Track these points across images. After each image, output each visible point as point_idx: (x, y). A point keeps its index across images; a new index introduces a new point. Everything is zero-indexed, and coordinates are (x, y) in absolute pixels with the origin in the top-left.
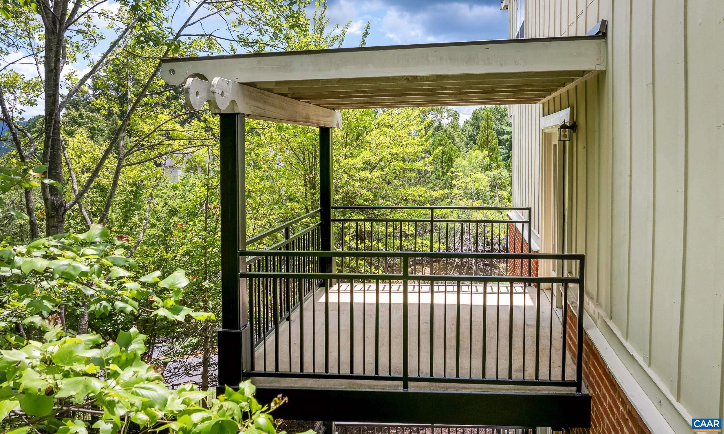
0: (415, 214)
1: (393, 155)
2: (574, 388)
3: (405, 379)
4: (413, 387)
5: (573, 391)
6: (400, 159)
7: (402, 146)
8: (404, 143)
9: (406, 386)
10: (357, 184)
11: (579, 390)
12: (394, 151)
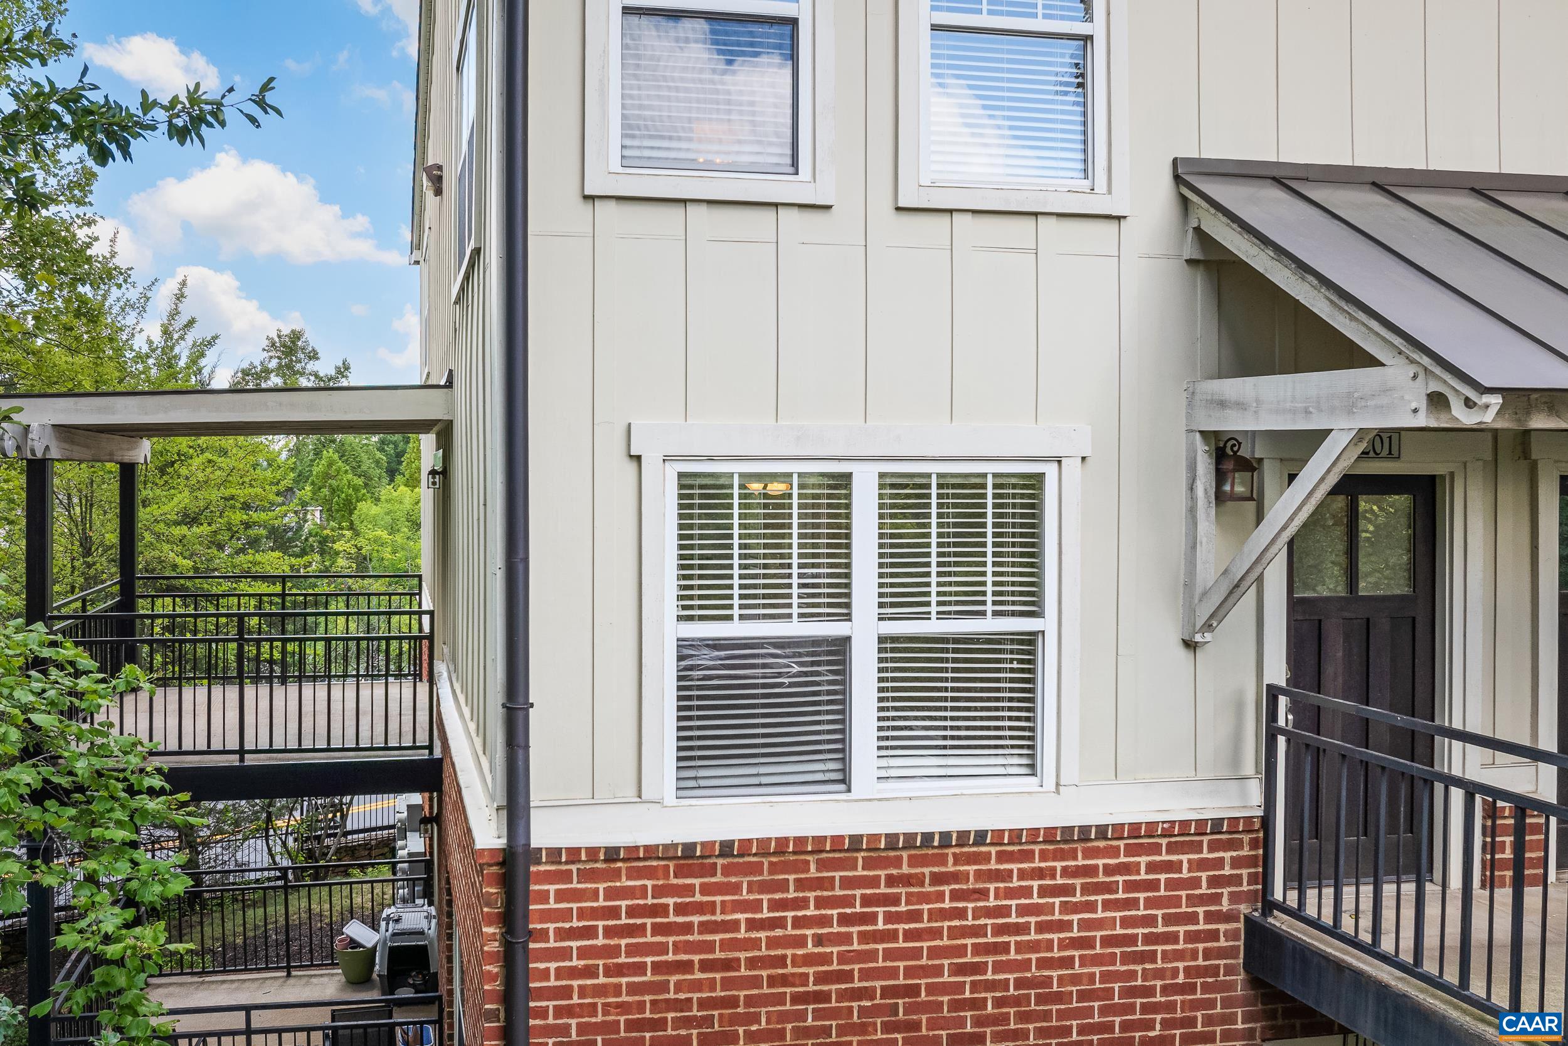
0: (262, 588)
1: (226, 499)
2: (427, 752)
3: (242, 752)
4: (250, 760)
5: (424, 755)
6: (238, 505)
7: (243, 484)
8: (247, 480)
9: (242, 760)
10: (166, 547)
11: (431, 753)
12: (228, 493)
